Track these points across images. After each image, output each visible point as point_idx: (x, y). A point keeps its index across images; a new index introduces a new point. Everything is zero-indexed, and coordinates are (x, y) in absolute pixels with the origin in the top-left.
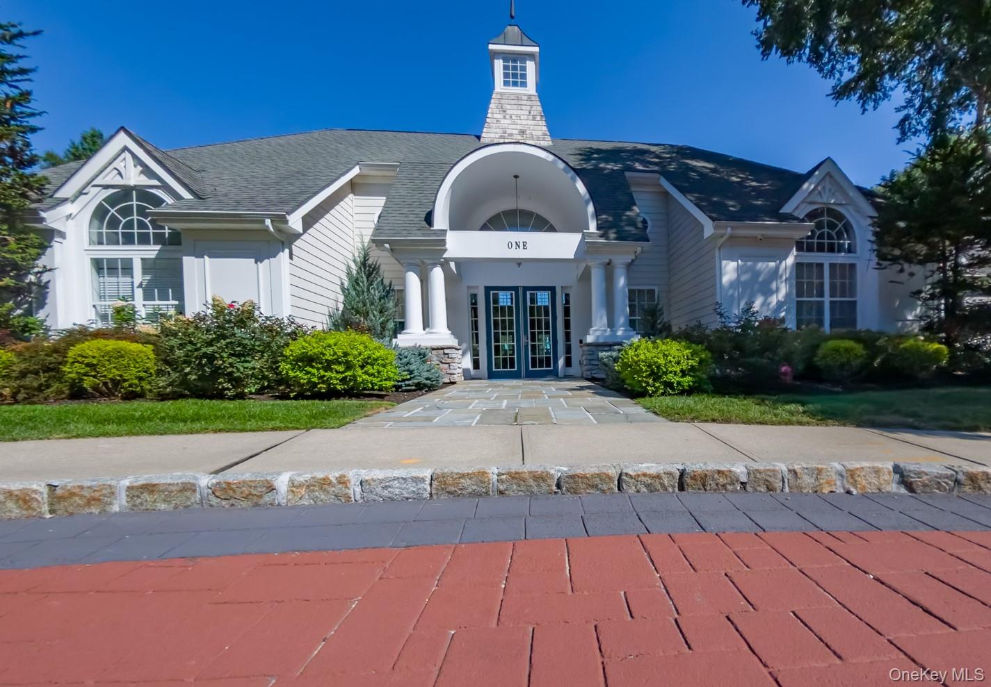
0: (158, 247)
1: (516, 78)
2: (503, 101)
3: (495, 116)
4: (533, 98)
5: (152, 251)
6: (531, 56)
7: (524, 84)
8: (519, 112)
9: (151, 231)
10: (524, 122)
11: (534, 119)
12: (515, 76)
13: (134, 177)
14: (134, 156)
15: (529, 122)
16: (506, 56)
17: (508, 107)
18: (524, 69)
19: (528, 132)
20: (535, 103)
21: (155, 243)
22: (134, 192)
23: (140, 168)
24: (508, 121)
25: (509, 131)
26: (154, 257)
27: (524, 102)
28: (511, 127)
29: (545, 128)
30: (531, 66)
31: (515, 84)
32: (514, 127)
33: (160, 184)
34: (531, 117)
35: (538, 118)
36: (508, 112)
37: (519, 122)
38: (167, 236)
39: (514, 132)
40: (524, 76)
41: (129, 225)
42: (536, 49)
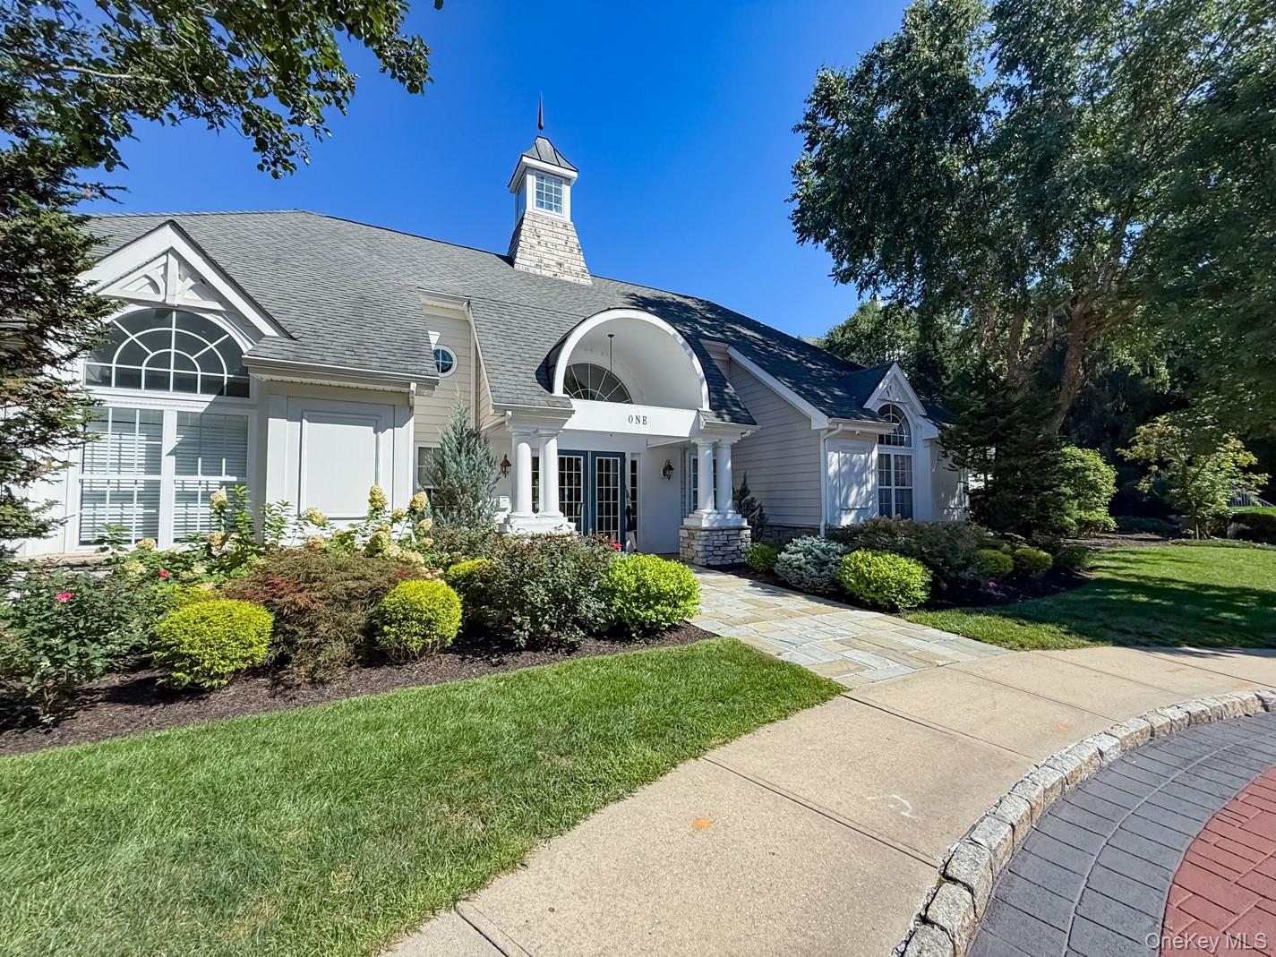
0: (211, 397)
1: (548, 200)
2: (536, 225)
3: (529, 240)
4: (569, 227)
5: (199, 402)
6: (568, 180)
7: (559, 209)
8: (555, 241)
9: (199, 373)
10: (561, 253)
11: (571, 251)
12: (549, 197)
13: (181, 294)
14: (183, 261)
15: (567, 254)
16: (541, 174)
17: (543, 232)
18: (558, 191)
19: (566, 265)
20: (571, 233)
21: (204, 391)
22: (174, 313)
23: (190, 282)
24: (544, 249)
25: (545, 261)
26: (201, 411)
27: (560, 231)
28: (547, 256)
29: (583, 264)
30: (566, 190)
31: (550, 208)
32: (550, 256)
33: (222, 308)
34: (568, 249)
35: (576, 251)
36: (543, 238)
37: (556, 252)
38: (225, 383)
39: (551, 262)
40: (558, 201)
41: (162, 360)
42: (574, 174)
